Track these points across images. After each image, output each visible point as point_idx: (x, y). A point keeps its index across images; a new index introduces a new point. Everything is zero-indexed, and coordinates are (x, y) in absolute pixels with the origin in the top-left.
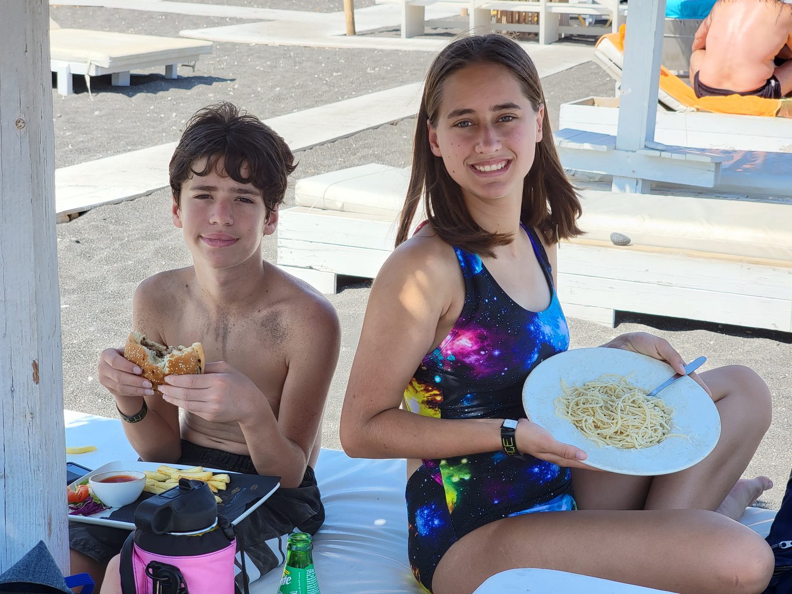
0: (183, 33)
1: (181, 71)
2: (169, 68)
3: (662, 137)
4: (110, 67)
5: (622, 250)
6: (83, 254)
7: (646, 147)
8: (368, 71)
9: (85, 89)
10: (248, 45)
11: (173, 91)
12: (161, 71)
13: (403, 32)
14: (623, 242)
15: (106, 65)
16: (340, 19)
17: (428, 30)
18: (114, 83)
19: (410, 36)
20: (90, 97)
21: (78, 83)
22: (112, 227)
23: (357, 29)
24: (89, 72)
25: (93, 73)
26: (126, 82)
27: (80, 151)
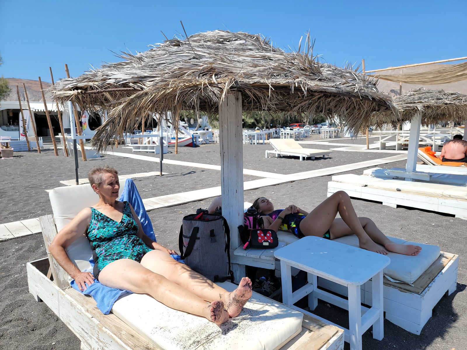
0: (330, 149)
1: (326, 157)
2: (324, 156)
3: (418, 169)
4: (310, 156)
5: (399, 192)
6: (292, 189)
7: (413, 172)
8: (368, 157)
9: (305, 160)
10: (343, 151)
11: (323, 160)
12: (322, 156)
13: (380, 149)
14: (399, 190)
15: (309, 155)
16: (365, 147)
17: (386, 148)
18: (311, 159)
19: (381, 149)
20: (306, 161)
21: (304, 158)
22: (299, 184)
23: (370, 148)
24: (306, 156)
25: (307, 157)
26: (314, 159)
27: (299, 171)
